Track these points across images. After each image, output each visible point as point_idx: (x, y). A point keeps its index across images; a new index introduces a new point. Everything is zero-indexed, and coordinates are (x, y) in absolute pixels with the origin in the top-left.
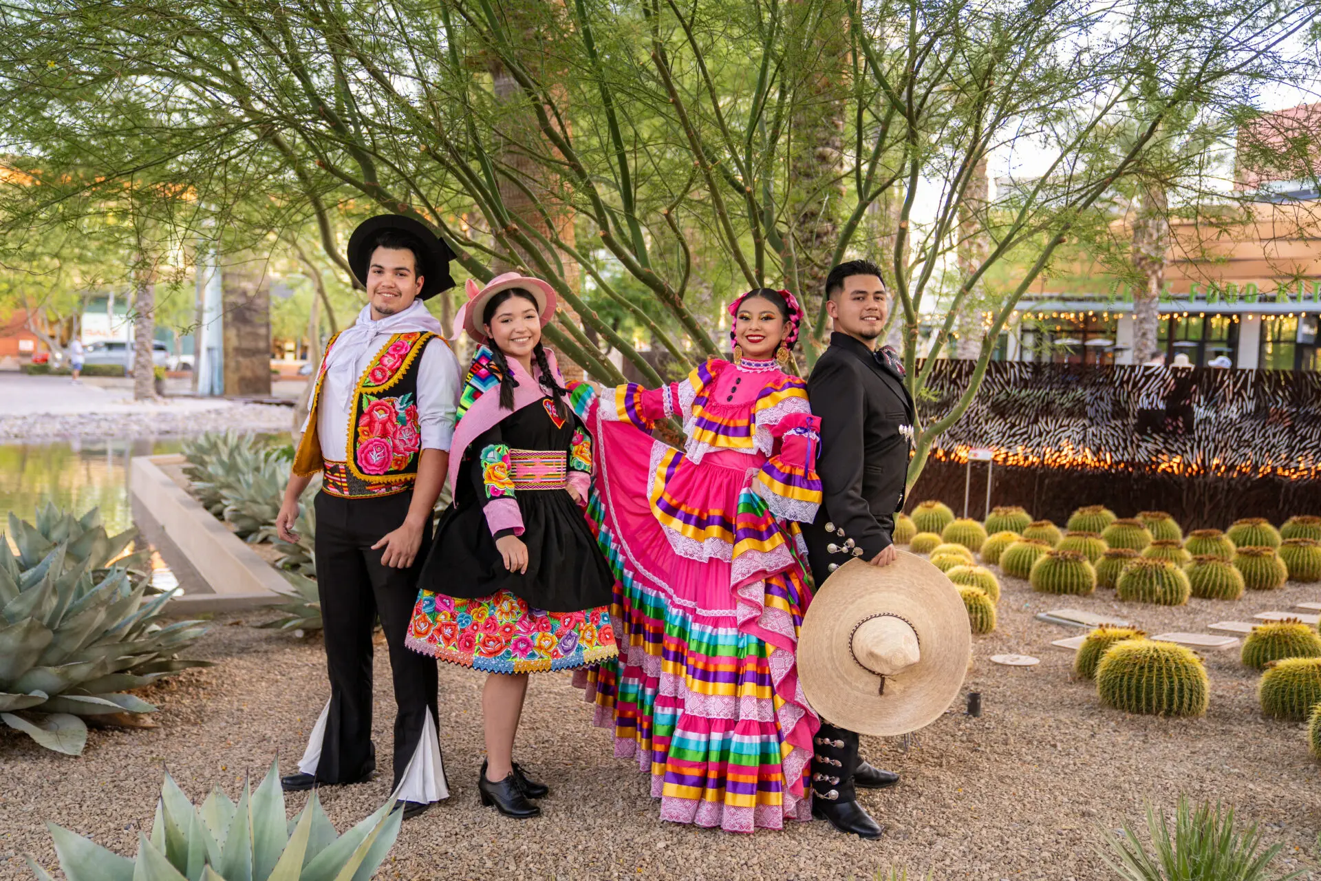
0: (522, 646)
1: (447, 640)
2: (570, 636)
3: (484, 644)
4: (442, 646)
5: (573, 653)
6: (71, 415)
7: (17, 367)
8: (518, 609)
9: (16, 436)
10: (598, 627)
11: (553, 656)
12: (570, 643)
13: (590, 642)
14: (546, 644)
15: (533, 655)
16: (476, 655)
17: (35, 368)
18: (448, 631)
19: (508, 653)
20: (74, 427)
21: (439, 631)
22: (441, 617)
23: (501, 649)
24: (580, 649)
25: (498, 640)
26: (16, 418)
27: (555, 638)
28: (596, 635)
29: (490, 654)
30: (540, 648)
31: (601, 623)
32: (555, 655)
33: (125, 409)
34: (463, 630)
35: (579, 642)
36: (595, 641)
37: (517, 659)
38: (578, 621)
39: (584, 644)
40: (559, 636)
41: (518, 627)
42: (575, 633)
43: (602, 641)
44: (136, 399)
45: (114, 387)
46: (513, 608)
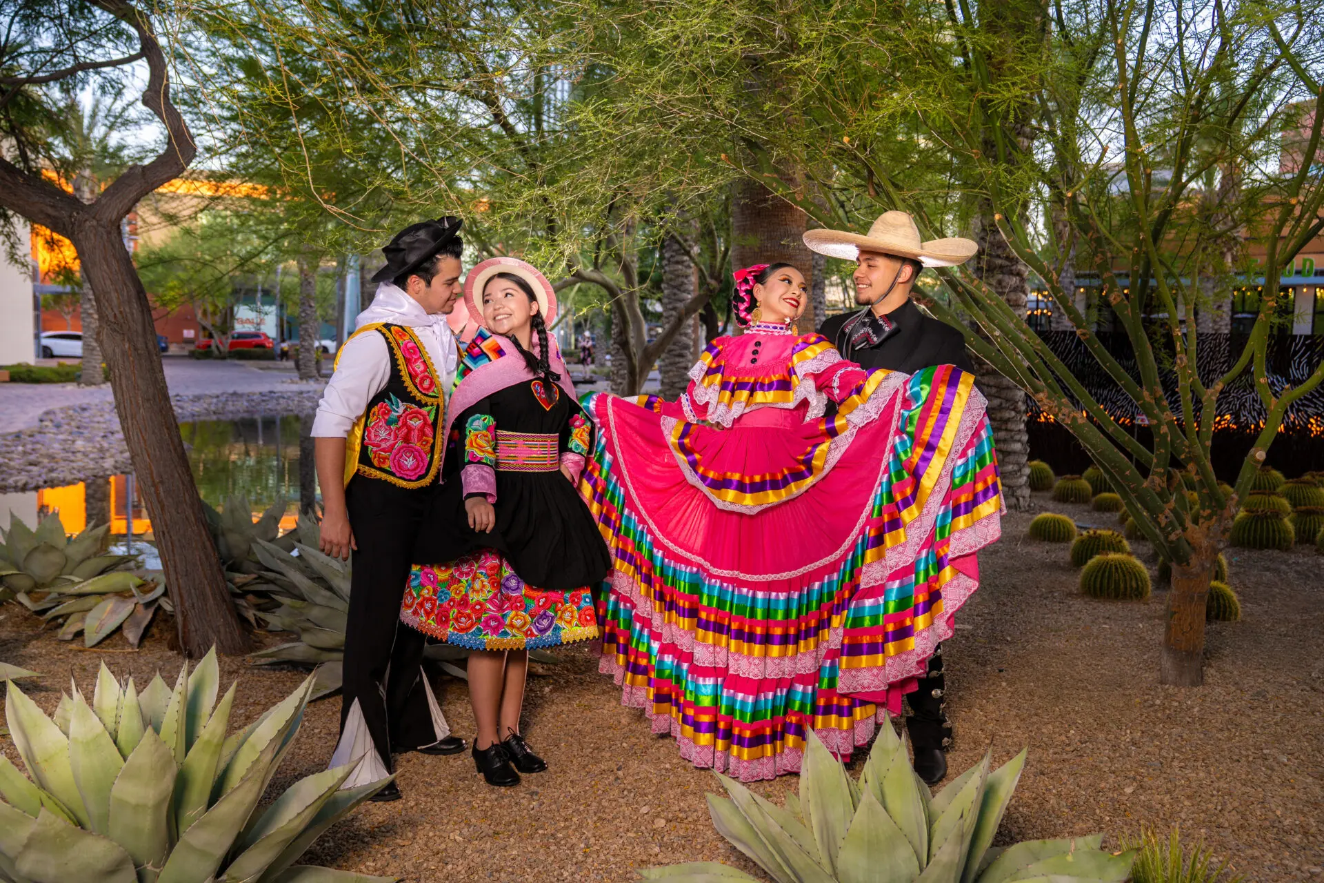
0: (493, 624)
1: (428, 614)
2: (545, 616)
3: (457, 620)
4: (424, 619)
5: (549, 633)
6: (254, 394)
7: (186, 353)
8: (488, 587)
9: (215, 413)
10: (579, 608)
11: (527, 635)
12: (545, 623)
13: (569, 623)
14: (518, 623)
15: (506, 633)
16: (451, 629)
17: (201, 353)
18: (428, 606)
19: (479, 630)
20: (259, 404)
21: (421, 605)
22: (425, 592)
23: (472, 626)
24: (557, 628)
25: (469, 617)
26: (211, 397)
27: (529, 619)
28: (576, 615)
29: (462, 630)
30: (512, 626)
31: (583, 604)
32: (528, 633)
33: (295, 388)
34: (440, 605)
35: (557, 622)
36: (575, 621)
37: (489, 637)
38: (555, 602)
39: (562, 624)
40: (532, 616)
41: (488, 606)
42: (551, 613)
43: (583, 622)
44: (301, 379)
45: (269, 368)
46: (484, 586)
